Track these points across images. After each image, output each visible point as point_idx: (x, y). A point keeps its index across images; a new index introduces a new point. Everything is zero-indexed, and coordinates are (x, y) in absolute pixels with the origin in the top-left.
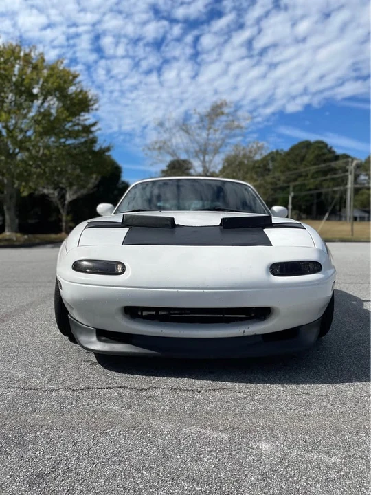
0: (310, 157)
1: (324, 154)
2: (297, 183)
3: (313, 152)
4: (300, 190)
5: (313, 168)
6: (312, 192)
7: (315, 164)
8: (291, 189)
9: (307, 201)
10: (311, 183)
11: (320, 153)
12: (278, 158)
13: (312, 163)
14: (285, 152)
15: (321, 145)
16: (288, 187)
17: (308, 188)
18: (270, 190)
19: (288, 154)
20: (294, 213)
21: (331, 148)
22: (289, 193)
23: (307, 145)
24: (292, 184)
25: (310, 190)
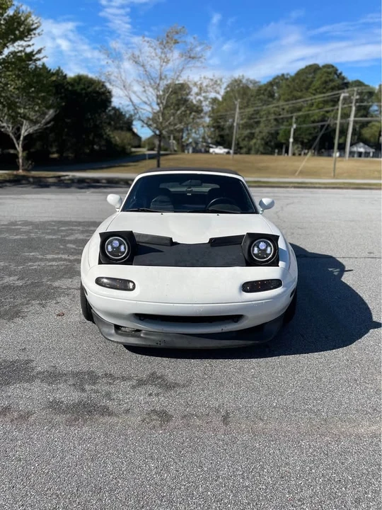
0: (317, 83)
1: (332, 80)
2: (300, 113)
3: (321, 78)
4: (304, 122)
5: (319, 97)
6: (315, 124)
7: (321, 93)
8: (294, 120)
9: (310, 134)
10: (316, 113)
11: (328, 79)
12: (283, 83)
13: (318, 91)
14: (291, 77)
15: (330, 70)
16: (292, 117)
17: (312, 119)
18: (272, 121)
19: (293, 79)
20: (296, 147)
21: (341, 74)
22: (291, 125)
23: (314, 69)
24: (295, 115)
25: (313, 122)
